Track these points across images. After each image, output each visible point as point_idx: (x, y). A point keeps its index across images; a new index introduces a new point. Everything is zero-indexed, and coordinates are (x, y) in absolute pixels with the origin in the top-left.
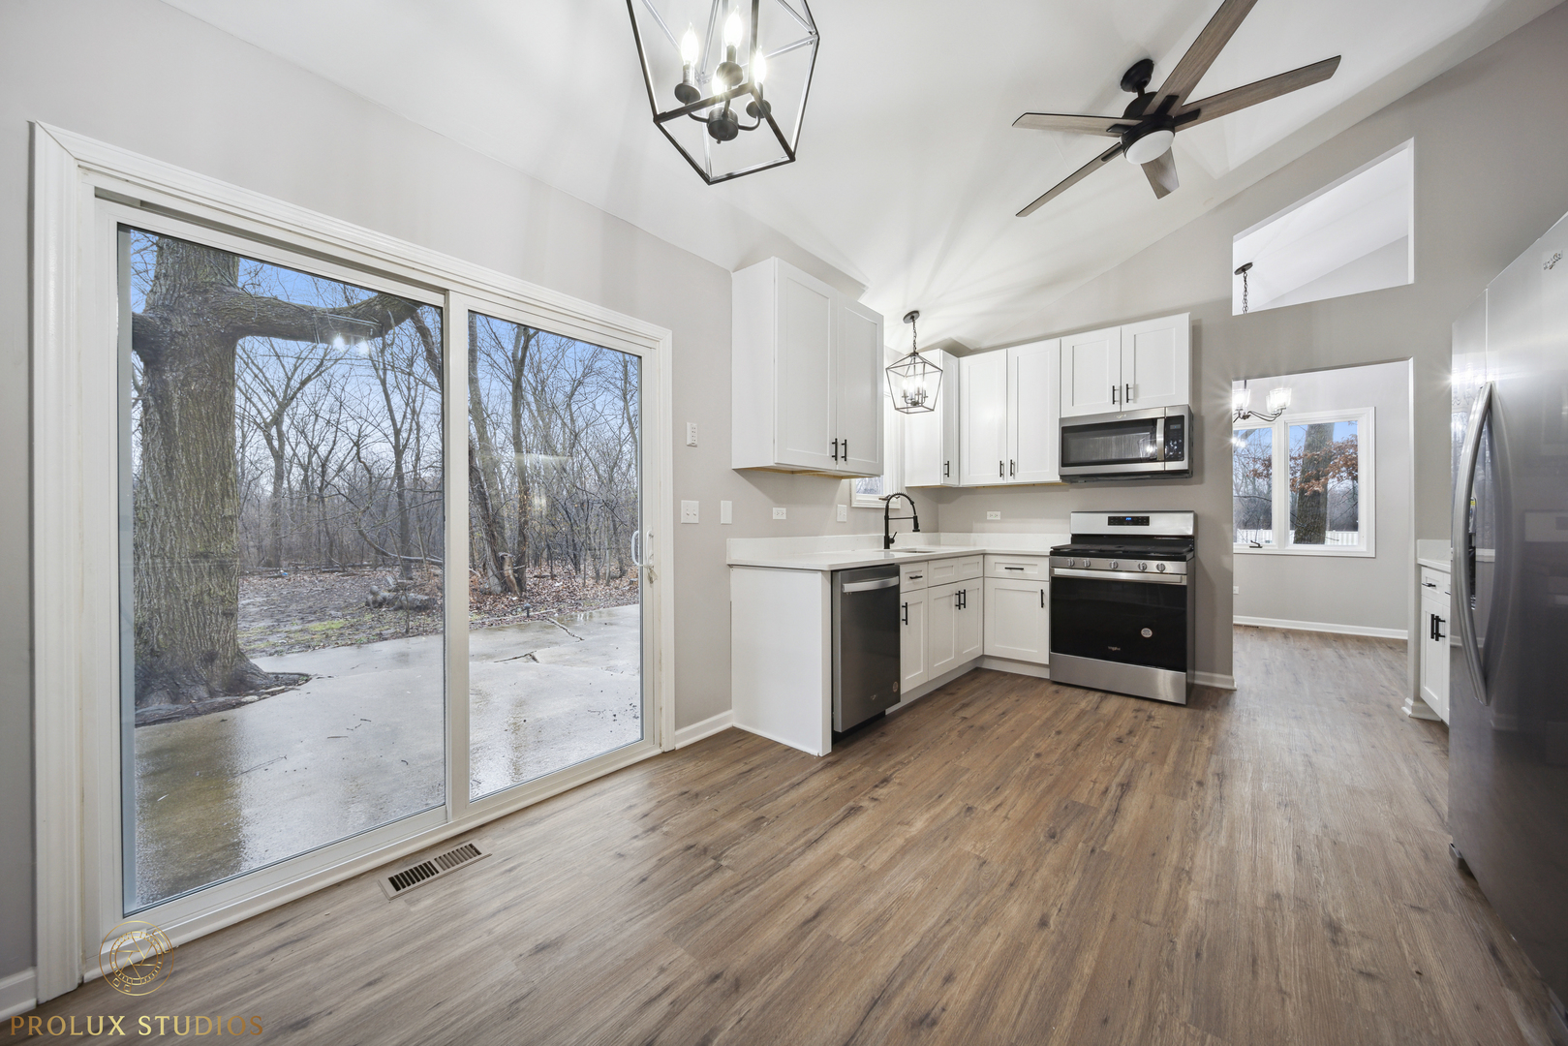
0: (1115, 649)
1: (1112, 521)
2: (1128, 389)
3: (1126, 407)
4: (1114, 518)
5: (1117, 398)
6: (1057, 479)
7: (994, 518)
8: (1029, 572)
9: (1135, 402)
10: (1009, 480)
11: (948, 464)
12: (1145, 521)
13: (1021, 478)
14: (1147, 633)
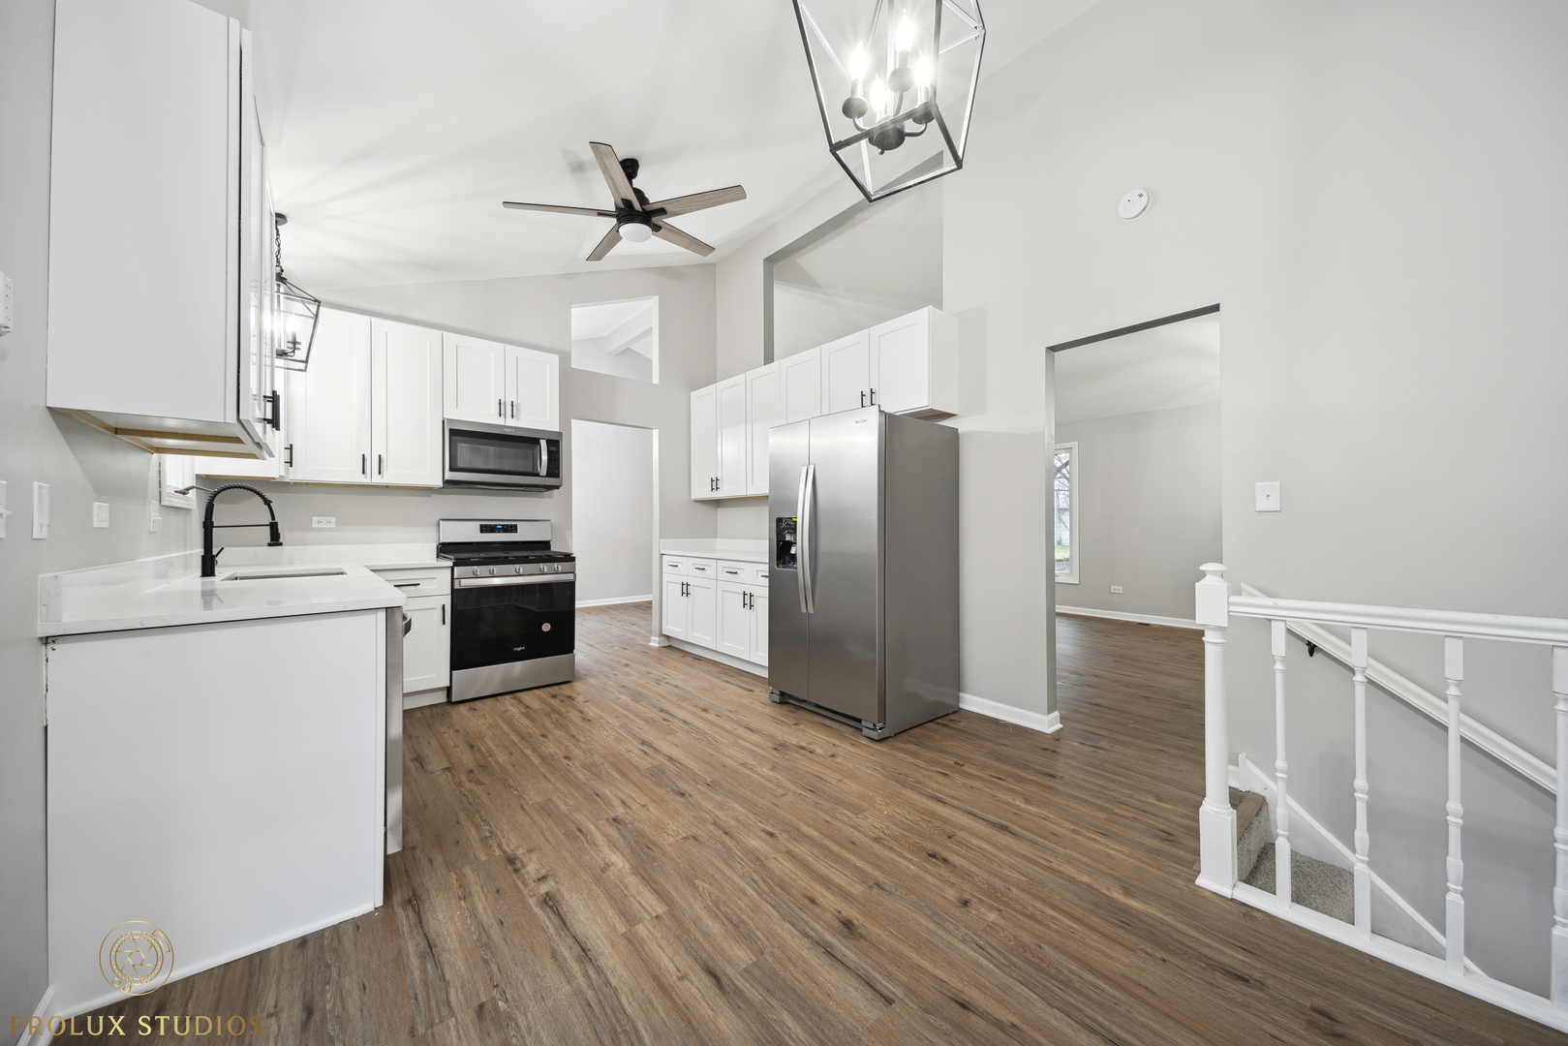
0: (520, 649)
1: (484, 529)
2: (512, 405)
3: (511, 422)
4: (486, 526)
5: (502, 413)
6: (440, 484)
7: (324, 525)
8: (424, 587)
9: (518, 419)
10: (377, 480)
11: (291, 448)
12: (513, 529)
13: (388, 478)
14: (546, 627)
